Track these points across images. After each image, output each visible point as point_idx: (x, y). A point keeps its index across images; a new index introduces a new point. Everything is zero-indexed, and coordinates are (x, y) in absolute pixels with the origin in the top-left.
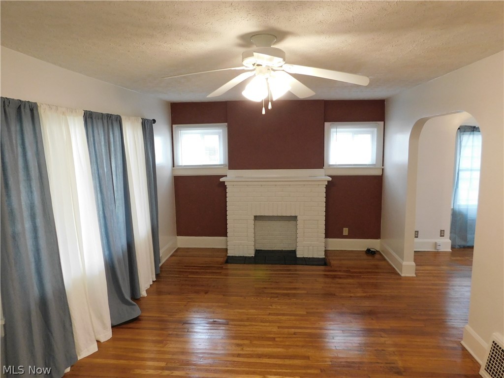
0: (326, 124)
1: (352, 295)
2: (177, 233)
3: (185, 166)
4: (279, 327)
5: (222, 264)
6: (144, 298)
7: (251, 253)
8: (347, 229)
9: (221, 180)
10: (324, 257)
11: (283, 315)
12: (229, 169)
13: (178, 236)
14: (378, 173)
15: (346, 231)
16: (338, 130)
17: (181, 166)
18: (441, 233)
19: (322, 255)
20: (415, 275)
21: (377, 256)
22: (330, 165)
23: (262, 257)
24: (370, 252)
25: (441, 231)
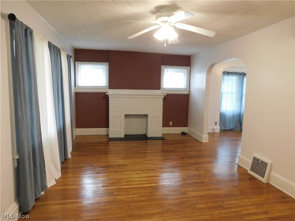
0: (162, 66)
1: (183, 150)
3: (82, 86)
4: (154, 165)
5: (108, 141)
6: (70, 158)
7: (123, 136)
8: (172, 122)
9: (107, 94)
10: (162, 136)
11: (154, 160)
12: (109, 89)
13: (76, 128)
14: (187, 93)
15: (171, 123)
16: (168, 70)
17: (80, 86)
18: (215, 123)
19: (160, 136)
20: (208, 142)
21: (187, 135)
22: (163, 88)
23: (128, 138)
24: (184, 134)
25: (215, 122)
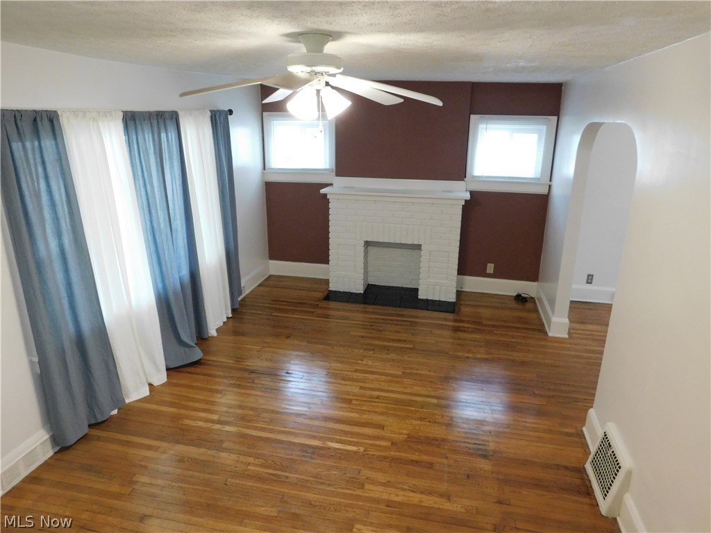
0: (473, 117)
1: (470, 355)
2: (269, 257)
3: (279, 169)
4: (361, 388)
5: (319, 300)
6: (213, 337)
7: (360, 289)
8: (493, 265)
9: (323, 191)
10: (454, 300)
11: (372, 373)
12: (337, 176)
13: (270, 259)
14: (543, 190)
15: (490, 268)
16: (489, 126)
17: (274, 169)
19: (452, 298)
20: (567, 336)
21: (529, 305)
22: (474, 177)
24: (520, 299)
